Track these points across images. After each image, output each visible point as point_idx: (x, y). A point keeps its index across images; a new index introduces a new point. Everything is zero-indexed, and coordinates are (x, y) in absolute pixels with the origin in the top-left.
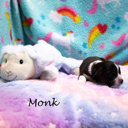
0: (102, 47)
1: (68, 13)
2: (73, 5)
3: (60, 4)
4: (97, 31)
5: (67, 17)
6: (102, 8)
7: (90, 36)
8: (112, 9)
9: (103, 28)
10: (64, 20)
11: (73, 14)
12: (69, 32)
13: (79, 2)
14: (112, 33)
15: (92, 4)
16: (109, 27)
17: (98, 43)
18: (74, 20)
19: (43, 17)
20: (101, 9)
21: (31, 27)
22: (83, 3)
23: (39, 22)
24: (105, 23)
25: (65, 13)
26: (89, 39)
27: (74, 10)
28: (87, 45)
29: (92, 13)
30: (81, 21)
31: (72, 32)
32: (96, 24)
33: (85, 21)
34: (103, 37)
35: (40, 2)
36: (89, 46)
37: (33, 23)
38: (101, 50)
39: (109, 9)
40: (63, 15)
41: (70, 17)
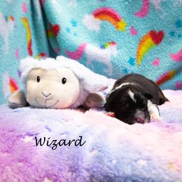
0: (156, 63)
1: (108, 17)
2: (115, 6)
3: (97, 5)
4: (150, 40)
5: (107, 22)
6: (156, 8)
7: (139, 48)
8: (170, 9)
9: (157, 37)
10: (102, 27)
11: (115, 18)
12: (110, 43)
13: (123, 2)
14: (170, 43)
15: (141, 3)
16: (167, 35)
17: (150, 58)
18: (117, 27)
19: (74, 24)
20: (154, 9)
21: (58, 37)
22: (129, 3)
23: (68, 30)
24: (161, 29)
25: (104, 17)
26: (138, 52)
27: (117, 13)
28: (135, 62)
29: (142, 15)
30: (127, 28)
31: (113, 43)
32: (148, 31)
33: (132, 28)
34: (158, 50)
35: (71, 4)
36: (138, 62)
37: (60, 31)
38: (155, 67)
39: (166, 10)
40: (102, 20)
41: (110, 22)
